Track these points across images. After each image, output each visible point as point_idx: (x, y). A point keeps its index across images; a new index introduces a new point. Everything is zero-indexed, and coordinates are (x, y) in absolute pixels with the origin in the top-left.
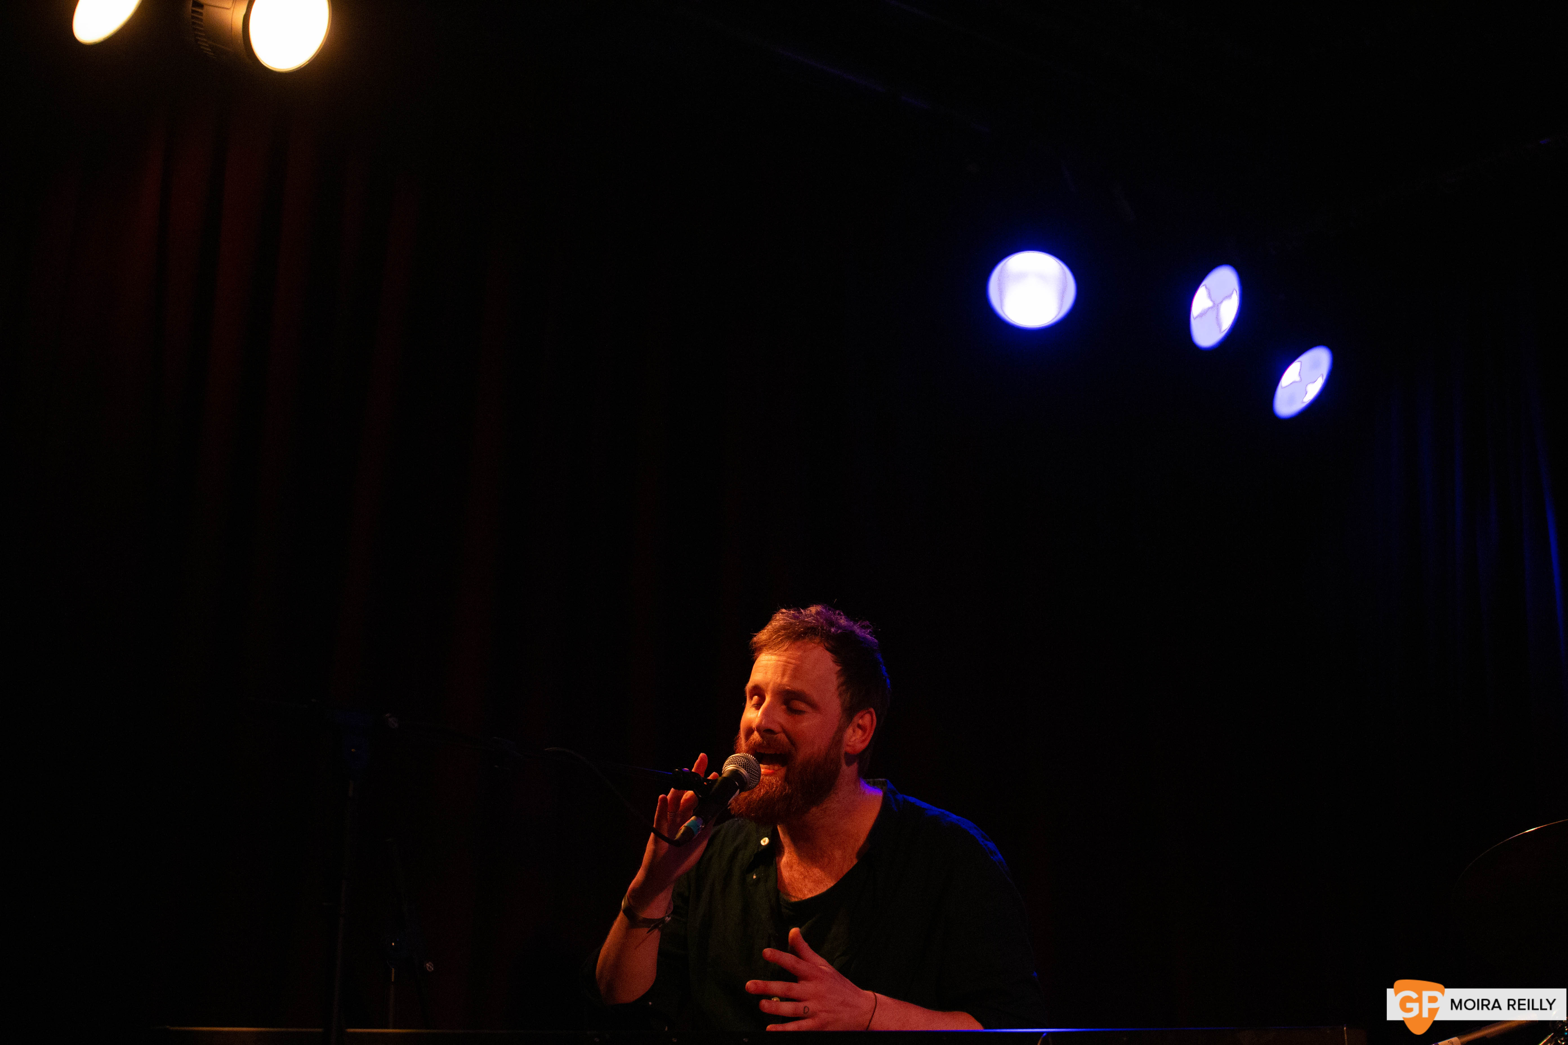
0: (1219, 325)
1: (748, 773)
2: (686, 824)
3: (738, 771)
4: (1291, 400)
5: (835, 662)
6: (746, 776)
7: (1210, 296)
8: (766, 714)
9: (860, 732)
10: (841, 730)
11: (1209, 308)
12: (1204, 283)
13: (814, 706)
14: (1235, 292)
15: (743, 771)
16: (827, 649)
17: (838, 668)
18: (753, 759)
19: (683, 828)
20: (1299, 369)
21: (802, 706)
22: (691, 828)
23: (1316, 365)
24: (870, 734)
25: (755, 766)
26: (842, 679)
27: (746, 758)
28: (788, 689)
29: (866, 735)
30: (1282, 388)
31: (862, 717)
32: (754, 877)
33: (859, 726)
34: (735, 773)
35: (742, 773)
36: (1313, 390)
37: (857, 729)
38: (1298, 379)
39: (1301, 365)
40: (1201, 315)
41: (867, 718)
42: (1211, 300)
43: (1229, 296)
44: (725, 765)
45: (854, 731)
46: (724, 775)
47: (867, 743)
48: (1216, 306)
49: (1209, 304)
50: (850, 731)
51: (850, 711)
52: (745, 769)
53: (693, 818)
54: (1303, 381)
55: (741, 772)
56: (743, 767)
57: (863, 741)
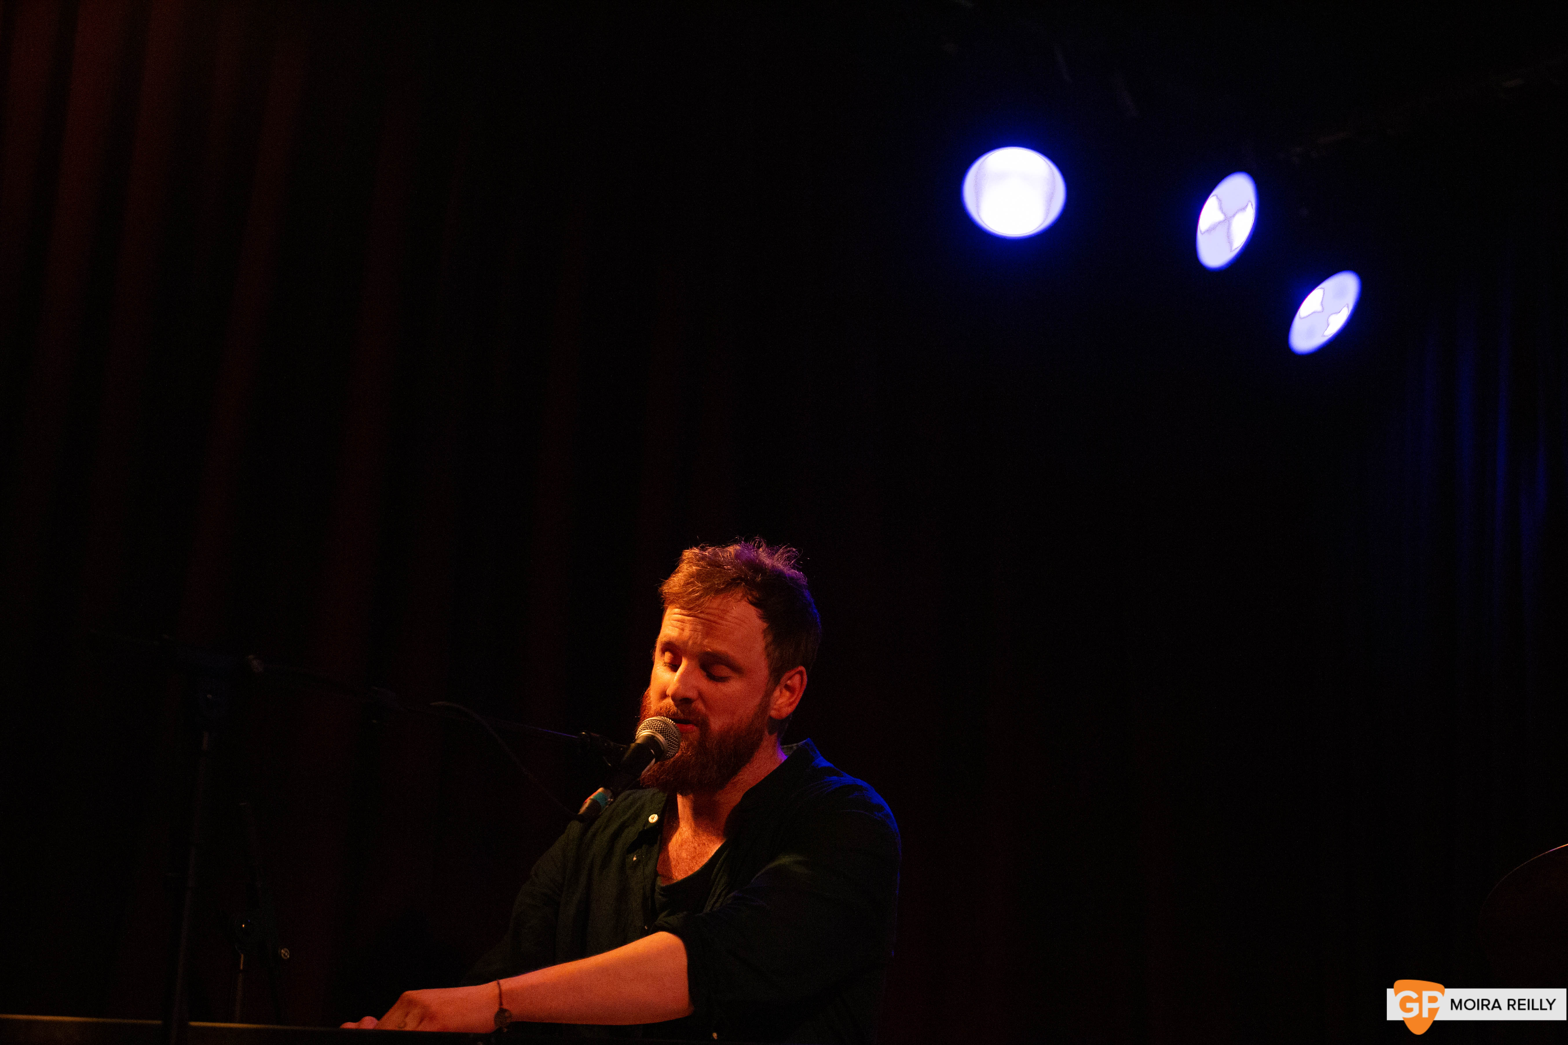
0: (1230, 242)
1: (666, 739)
2: (592, 797)
3: (655, 737)
4: (1311, 333)
5: (760, 618)
6: (664, 743)
7: (1221, 209)
8: (683, 679)
9: (788, 694)
10: (768, 694)
11: (1220, 223)
12: (1215, 192)
13: (737, 670)
14: (1250, 205)
15: (660, 737)
16: (751, 603)
17: (765, 625)
18: (673, 724)
19: (588, 802)
20: (1322, 296)
21: (724, 671)
22: (597, 801)
23: (1340, 294)
24: (799, 695)
25: (675, 733)
26: (769, 638)
27: (665, 723)
28: (709, 651)
29: (795, 696)
30: (1301, 318)
31: (790, 678)
32: (635, 859)
33: (787, 687)
34: (651, 739)
35: (660, 740)
36: (1337, 322)
37: (784, 691)
38: (1319, 308)
39: (1324, 291)
40: (1209, 231)
41: (797, 678)
42: (1223, 212)
43: (1244, 209)
44: (639, 729)
45: (781, 692)
46: (638, 741)
47: (795, 705)
48: (1228, 220)
49: (1221, 217)
50: (777, 693)
51: (777, 673)
52: (663, 735)
53: (600, 790)
54: (1325, 312)
55: (658, 739)
56: (661, 733)
57: (791, 704)
